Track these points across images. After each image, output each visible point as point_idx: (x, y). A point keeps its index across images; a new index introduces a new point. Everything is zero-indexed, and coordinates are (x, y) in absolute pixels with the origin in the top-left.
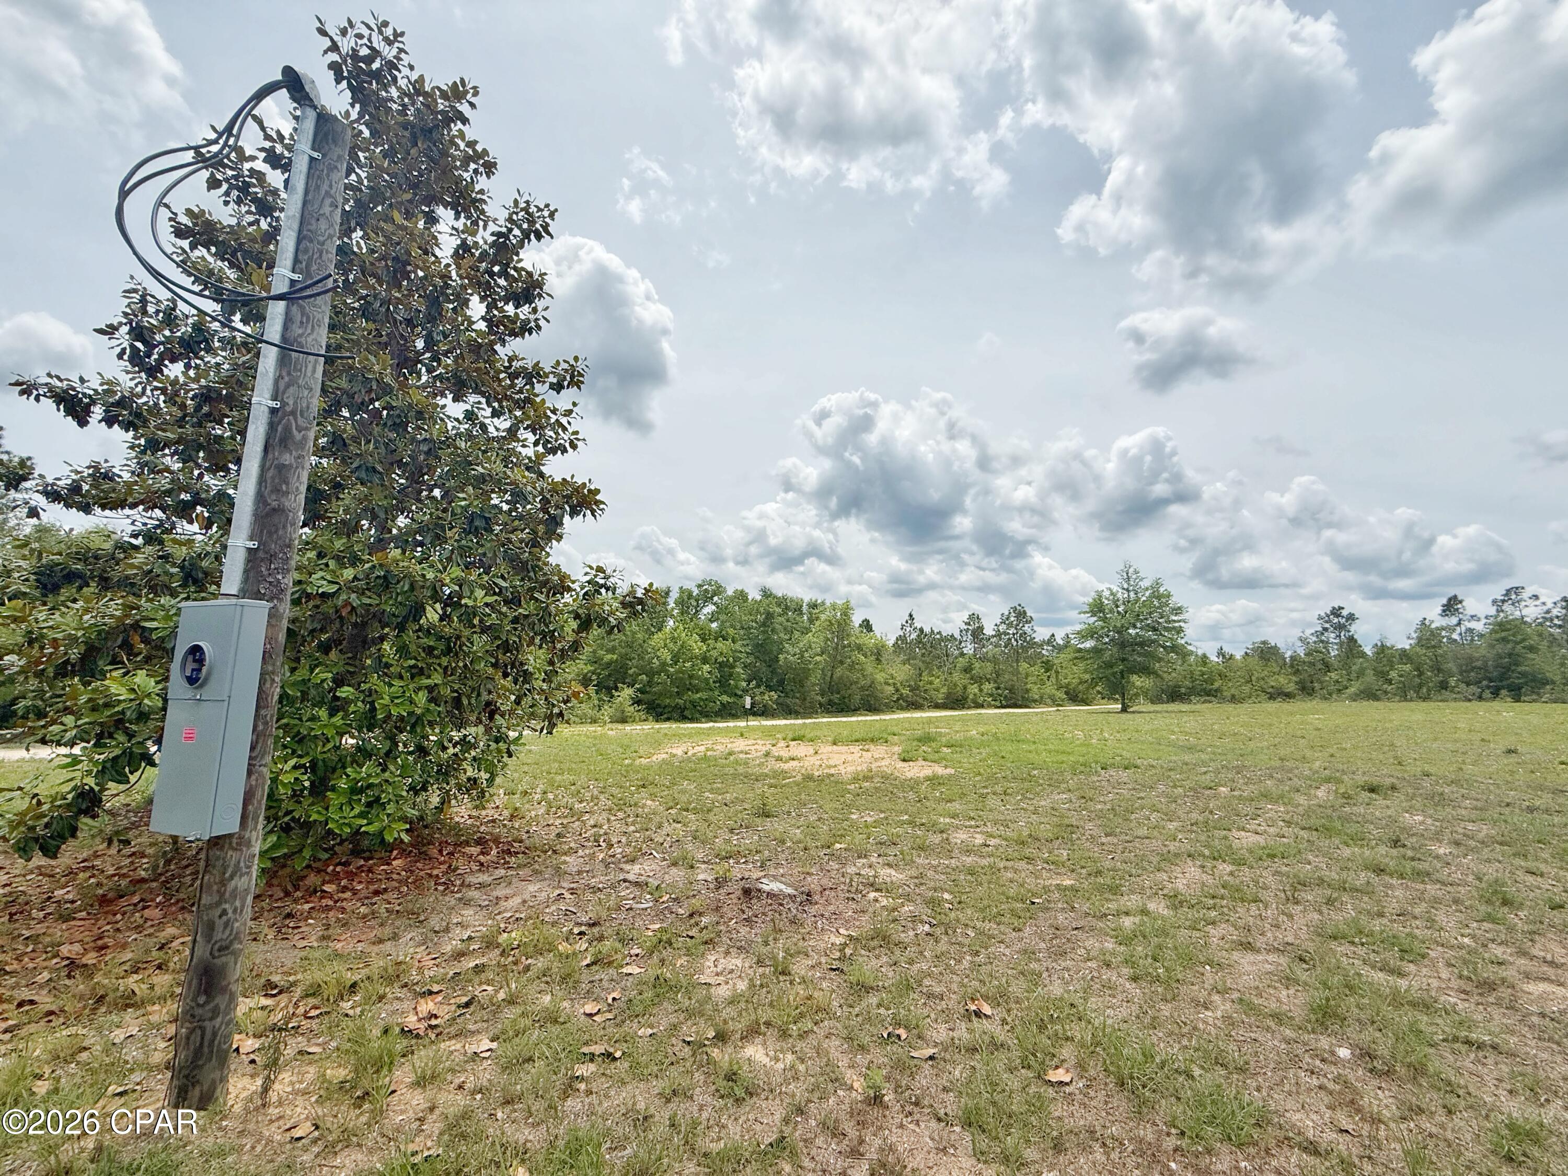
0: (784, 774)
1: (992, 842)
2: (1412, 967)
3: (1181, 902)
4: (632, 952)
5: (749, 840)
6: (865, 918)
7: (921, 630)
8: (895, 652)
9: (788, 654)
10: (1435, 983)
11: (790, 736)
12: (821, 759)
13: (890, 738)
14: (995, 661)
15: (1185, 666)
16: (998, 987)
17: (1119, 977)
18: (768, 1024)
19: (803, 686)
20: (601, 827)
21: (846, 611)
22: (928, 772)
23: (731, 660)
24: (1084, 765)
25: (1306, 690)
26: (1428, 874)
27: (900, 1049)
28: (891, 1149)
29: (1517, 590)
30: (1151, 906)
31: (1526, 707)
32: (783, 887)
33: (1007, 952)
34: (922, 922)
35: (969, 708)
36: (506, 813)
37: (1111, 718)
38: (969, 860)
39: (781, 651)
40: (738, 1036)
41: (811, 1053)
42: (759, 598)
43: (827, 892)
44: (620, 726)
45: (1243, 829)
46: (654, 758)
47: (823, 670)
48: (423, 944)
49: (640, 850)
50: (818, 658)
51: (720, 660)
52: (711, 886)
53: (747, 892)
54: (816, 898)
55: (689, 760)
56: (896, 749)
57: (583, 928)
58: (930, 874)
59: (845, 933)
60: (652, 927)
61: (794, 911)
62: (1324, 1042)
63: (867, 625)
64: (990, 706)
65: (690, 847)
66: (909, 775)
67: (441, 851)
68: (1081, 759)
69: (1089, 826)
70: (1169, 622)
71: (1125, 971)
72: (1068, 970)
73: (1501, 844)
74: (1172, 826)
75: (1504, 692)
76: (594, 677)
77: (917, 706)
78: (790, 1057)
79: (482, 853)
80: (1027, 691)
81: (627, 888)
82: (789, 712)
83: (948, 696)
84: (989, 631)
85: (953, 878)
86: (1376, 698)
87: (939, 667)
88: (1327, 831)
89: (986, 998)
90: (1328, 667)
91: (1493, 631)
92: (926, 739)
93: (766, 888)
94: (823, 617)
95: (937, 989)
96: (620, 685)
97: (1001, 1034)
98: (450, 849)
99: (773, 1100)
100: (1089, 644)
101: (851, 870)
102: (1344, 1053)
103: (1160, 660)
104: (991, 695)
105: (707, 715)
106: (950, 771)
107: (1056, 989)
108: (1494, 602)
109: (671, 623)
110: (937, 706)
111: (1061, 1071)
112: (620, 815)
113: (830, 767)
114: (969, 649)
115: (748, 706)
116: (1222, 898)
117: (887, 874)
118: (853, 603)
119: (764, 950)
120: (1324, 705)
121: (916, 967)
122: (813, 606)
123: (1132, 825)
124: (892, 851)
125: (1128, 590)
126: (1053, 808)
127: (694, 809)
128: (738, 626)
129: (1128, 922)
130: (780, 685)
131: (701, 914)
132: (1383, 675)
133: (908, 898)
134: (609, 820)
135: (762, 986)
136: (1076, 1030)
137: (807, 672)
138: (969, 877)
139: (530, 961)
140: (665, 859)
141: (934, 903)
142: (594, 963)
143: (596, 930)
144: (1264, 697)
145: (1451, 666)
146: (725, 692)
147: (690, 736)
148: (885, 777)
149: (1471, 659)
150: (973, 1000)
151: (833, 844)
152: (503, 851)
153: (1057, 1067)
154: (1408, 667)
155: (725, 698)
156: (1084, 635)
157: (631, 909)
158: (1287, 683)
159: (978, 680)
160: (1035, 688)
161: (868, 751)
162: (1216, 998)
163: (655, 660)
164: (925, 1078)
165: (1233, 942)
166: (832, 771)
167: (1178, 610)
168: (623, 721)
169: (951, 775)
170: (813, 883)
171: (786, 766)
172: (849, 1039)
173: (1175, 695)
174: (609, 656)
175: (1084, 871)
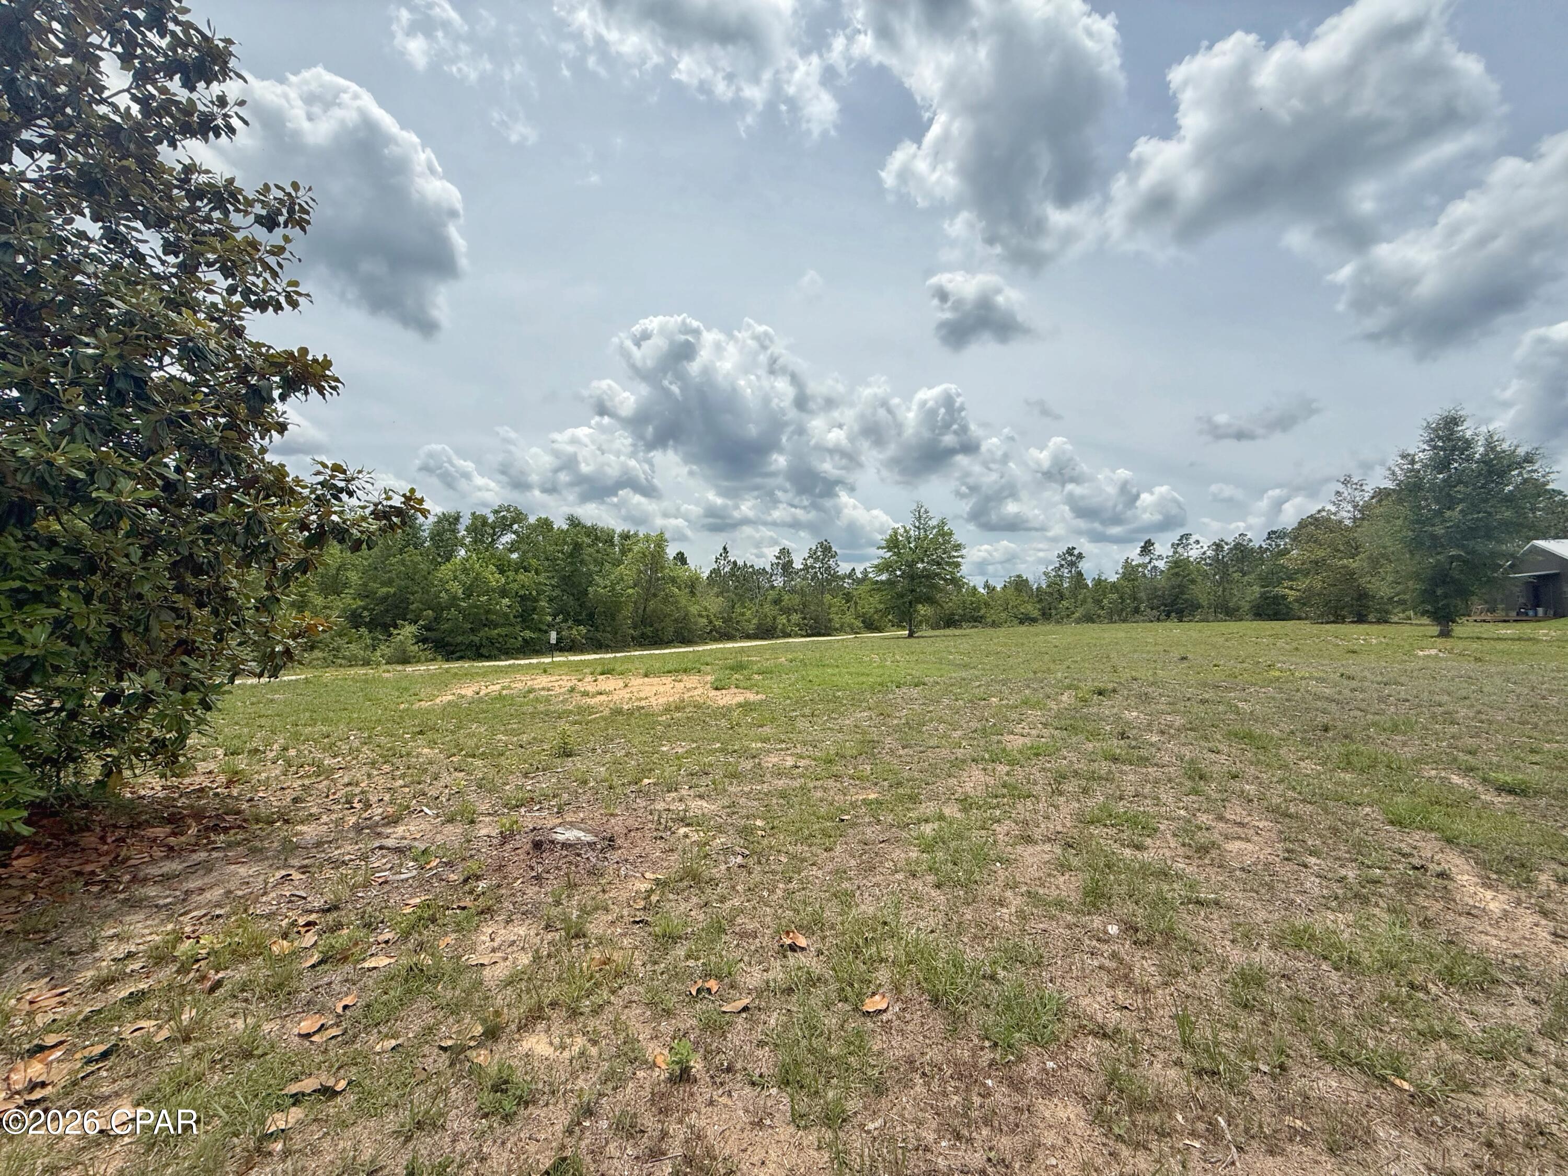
0: (590, 709)
1: (802, 763)
2: (1149, 841)
3: (971, 805)
4: (381, 938)
5: (546, 783)
6: (674, 857)
7: (735, 563)
8: (709, 584)
9: (598, 585)
10: (1168, 853)
11: (599, 669)
12: (632, 692)
13: (702, 668)
14: (802, 593)
15: (960, 597)
16: (812, 914)
17: (923, 886)
18: (553, 1004)
19: (614, 619)
20: (357, 785)
21: (661, 542)
22: (740, 699)
23: (534, 593)
24: (881, 684)
25: (1046, 616)
26: (1147, 759)
27: (711, 1005)
28: (699, 1137)
29: (1186, 536)
30: (947, 811)
31: (1185, 625)
32: (581, 834)
33: (820, 873)
34: (735, 854)
35: (778, 637)
36: (222, 779)
37: (901, 642)
38: (781, 783)
39: (590, 583)
40: (514, 1027)
41: (605, 1030)
42: (565, 527)
43: (633, 834)
44: (399, 668)
45: (1012, 733)
46: (438, 701)
47: (635, 603)
48: (45, 976)
49: (408, 807)
50: (630, 591)
51: (522, 593)
52: (495, 841)
53: (537, 845)
54: (619, 842)
55: (481, 700)
56: (709, 678)
57: (313, 917)
58: (743, 801)
59: (652, 876)
60: (412, 902)
61: (594, 860)
62: (1097, 922)
63: (681, 558)
64: (796, 635)
65: (473, 797)
66: (721, 703)
67: (103, 839)
68: (879, 680)
69: (889, 740)
70: (950, 557)
71: (931, 878)
72: (879, 885)
73: (1191, 729)
74: (957, 734)
75: (1173, 615)
76: (366, 613)
77: (730, 638)
78: (580, 1041)
79: (174, 834)
80: (830, 620)
81: (384, 856)
82: (599, 646)
83: (758, 627)
84: (798, 565)
85: (766, 803)
86: (1093, 622)
87: (751, 600)
88: (1072, 729)
89: (800, 928)
90: (1062, 597)
91: (1171, 568)
92: (739, 667)
93: (560, 838)
94: (636, 549)
95: (750, 926)
96: (399, 622)
97: (816, 966)
98: (120, 833)
99: (555, 1105)
100: (884, 577)
101: (660, 806)
102: (1113, 929)
103: (941, 591)
104: (798, 625)
105: (508, 653)
106: (761, 697)
107: (867, 908)
108: (1173, 545)
109: (462, 552)
110: (749, 637)
111: (877, 997)
112: (387, 768)
113: (640, 699)
114: (779, 582)
115: (553, 641)
116: (1004, 796)
117: (699, 807)
118: (667, 536)
119: (554, 911)
120: (1058, 627)
121: (728, 904)
122: (625, 537)
123: (926, 735)
124: (705, 781)
125: (919, 528)
126: (856, 726)
127: (483, 753)
128: (543, 557)
129: (928, 829)
130: (590, 619)
131: (478, 878)
132: (1098, 602)
133: (720, 829)
134: (369, 776)
135: (549, 956)
136: (890, 950)
137: (618, 606)
138: (781, 801)
139: (220, 975)
140: (438, 816)
141: (746, 832)
142: (320, 963)
143: (330, 917)
144: (1016, 622)
145: (1142, 595)
146: (528, 628)
147: (484, 675)
148: (698, 706)
149: (1155, 589)
150: (788, 933)
151: (641, 780)
152: (207, 829)
153: (874, 994)
154: (1115, 596)
155: (528, 634)
156: (880, 569)
157: (386, 882)
158: (1032, 609)
159: (787, 611)
160: (836, 618)
161: (680, 681)
162: (1009, 893)
163: (443, 594)
164: (738, 1036)
165: (1016, 837)
166: (643, 703)
167: (958, 547)
168: (405, 661)
169: (761, 701)
170: (617, 825)
171: (592, 701)
172: (650, 1004)
173: (950, 622)
174: (385, 590)
175: (886, 783)
